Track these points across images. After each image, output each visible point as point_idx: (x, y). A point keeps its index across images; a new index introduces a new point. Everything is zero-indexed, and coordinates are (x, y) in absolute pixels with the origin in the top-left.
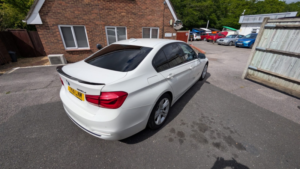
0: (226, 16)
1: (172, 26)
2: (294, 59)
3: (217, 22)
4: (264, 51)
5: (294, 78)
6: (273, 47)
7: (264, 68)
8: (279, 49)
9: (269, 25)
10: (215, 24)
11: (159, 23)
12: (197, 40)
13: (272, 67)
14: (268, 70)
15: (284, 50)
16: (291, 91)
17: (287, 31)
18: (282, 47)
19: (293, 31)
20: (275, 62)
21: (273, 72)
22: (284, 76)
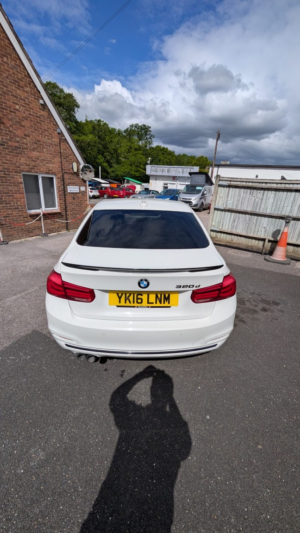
0: (118, 162)
1: (77, 174)
2: (248, 216)
3: (110, 170)
4: (222, 210)
5: (251, 235)
6: (229, 207)
7: (225, 229)
8: (234, 208)
9: (221, 183)
10: (108, 173)
11: (55, 166)
12: (94, 197)
13: (233, 227)
14: (229, 231)
15: (239, 208)
16: (252, 247)
17: (237, 190)
18: (237, 206)
19: (243, 190)
20: (234, 221)
21: (234, 231)
22: (244, 234)
